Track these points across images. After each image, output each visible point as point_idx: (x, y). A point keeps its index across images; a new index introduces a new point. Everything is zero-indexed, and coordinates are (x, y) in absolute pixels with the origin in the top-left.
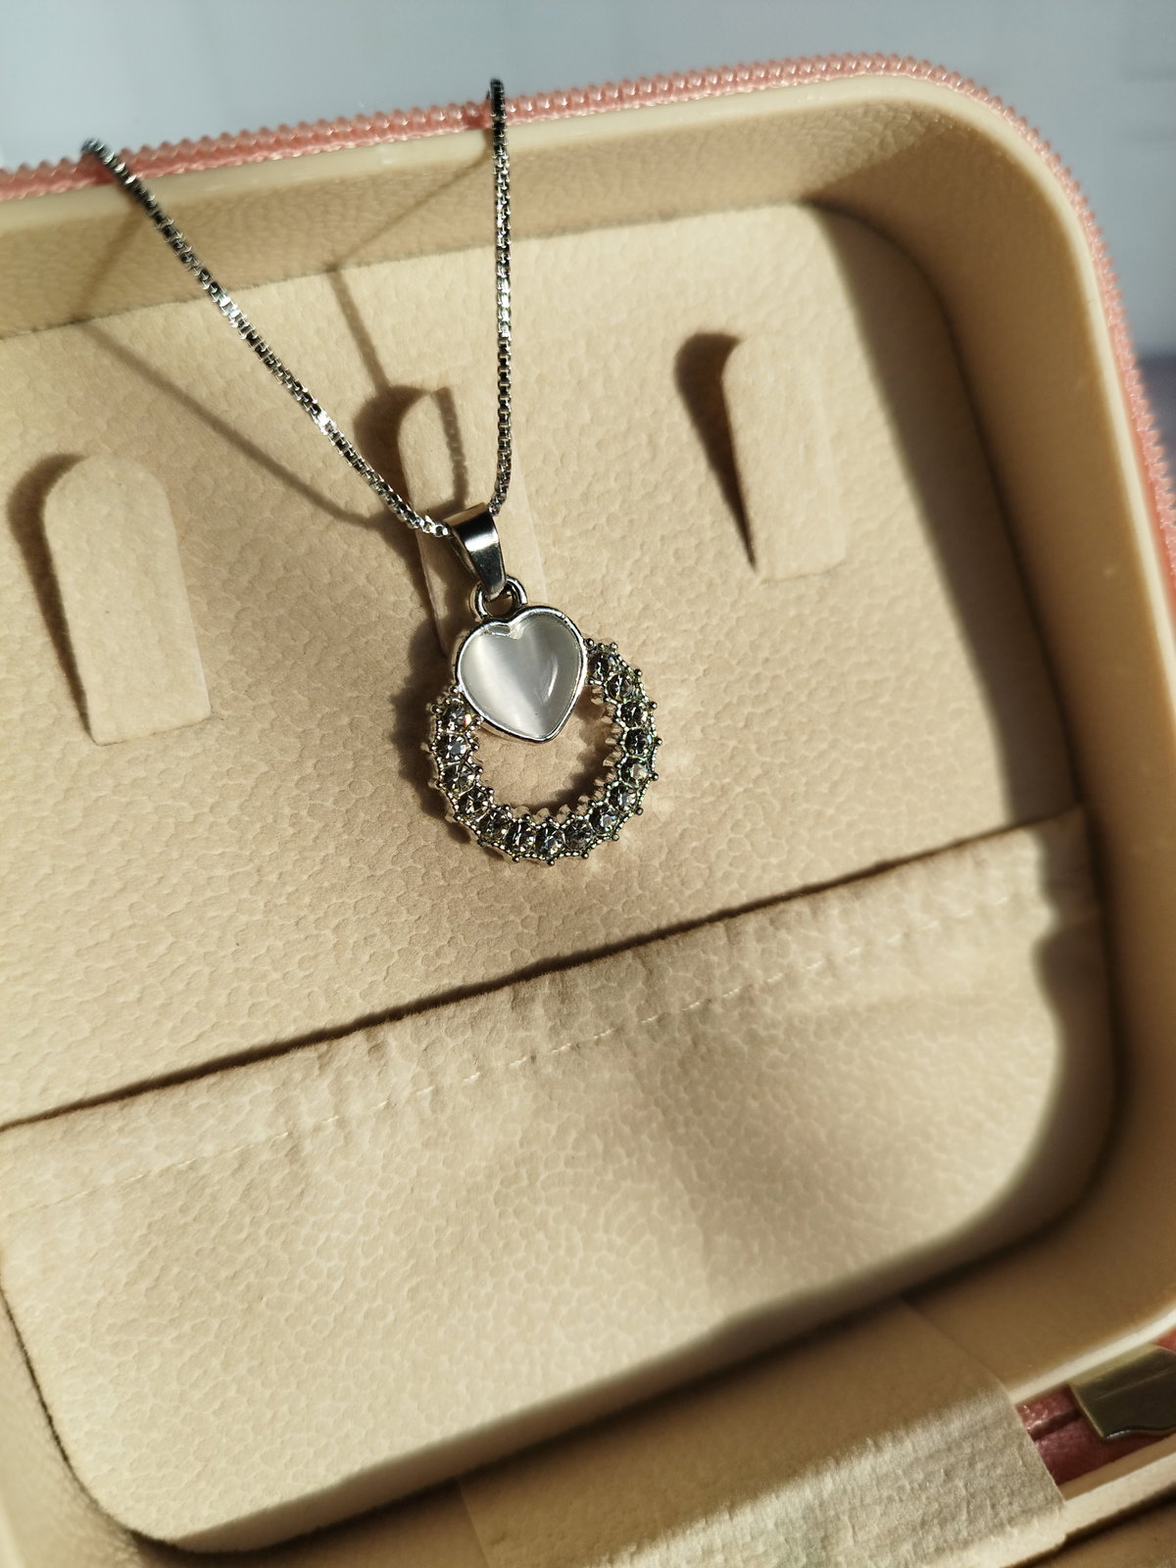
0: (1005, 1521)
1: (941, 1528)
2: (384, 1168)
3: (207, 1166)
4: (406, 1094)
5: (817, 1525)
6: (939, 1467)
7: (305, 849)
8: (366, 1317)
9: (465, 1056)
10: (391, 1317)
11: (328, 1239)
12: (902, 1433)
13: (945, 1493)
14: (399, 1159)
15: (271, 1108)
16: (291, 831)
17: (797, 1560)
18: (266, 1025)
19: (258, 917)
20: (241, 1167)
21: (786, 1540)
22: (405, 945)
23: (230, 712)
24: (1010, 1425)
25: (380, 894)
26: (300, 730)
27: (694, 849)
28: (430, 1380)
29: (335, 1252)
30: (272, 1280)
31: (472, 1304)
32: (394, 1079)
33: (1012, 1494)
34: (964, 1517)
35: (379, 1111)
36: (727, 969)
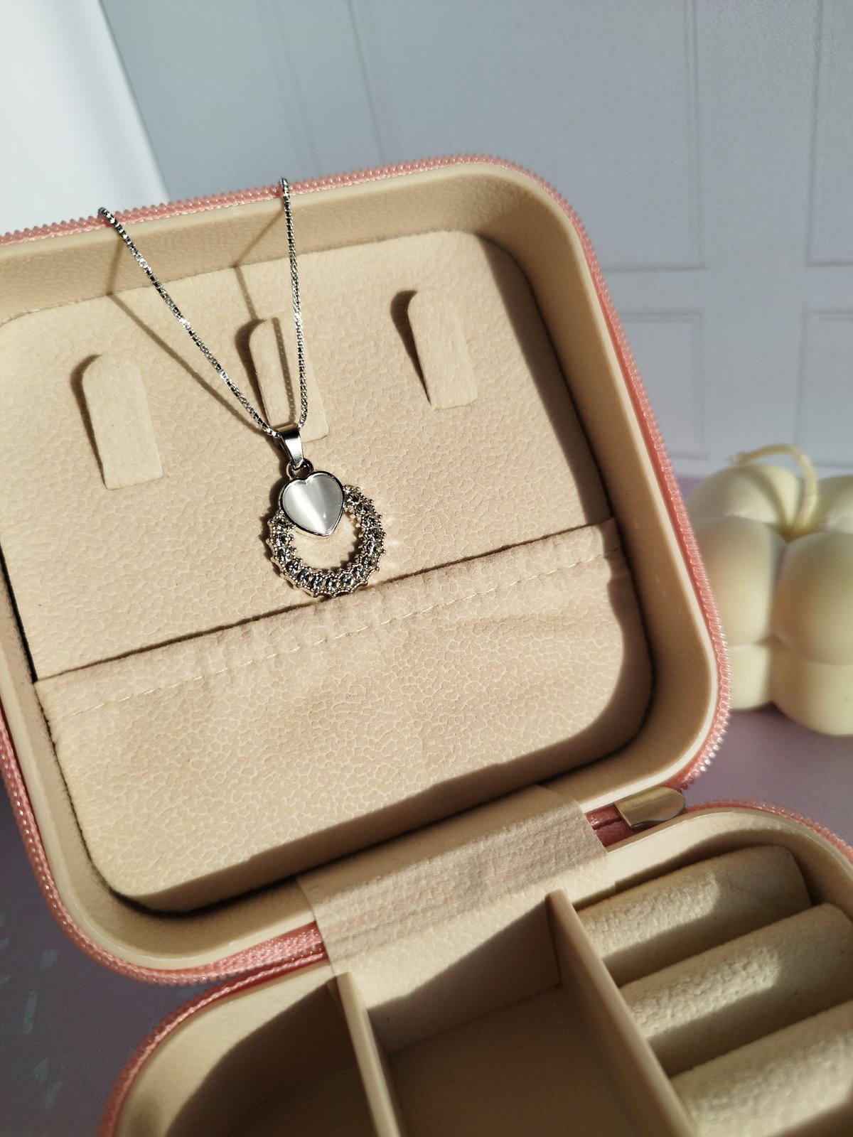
0: (575, 863)
1: (541, 867)
2: (251, 697)
3: (162, 692)
4: (262, 657)
5: (475, 867)
6: (541, 838)
7: (210, 538)
8: (243, 772)
9: (292, 637)
10: (256, 774)
11: (223, 730)
12: (521, 823)
13: (544, 851)
14: (259, 692)
15: (194, 663)
16: (203, 530)
17: (465, 883)
18: (192, 624)
19: (187, 571)
20: (179, 693)
21: (460, 874)
22: (261, 586)
23: (173, 474)
24: (579, 818)
25: (247, 561)
26: (206, 482)
27: (407, 539)
28: (277, 811)
29: (226, 737)
30: (194, 751)
31: (298, 769)
32: (255, 649)
33: (579, 850)
34: (554, 861)
35: (249, 665)
36: (424, 596)
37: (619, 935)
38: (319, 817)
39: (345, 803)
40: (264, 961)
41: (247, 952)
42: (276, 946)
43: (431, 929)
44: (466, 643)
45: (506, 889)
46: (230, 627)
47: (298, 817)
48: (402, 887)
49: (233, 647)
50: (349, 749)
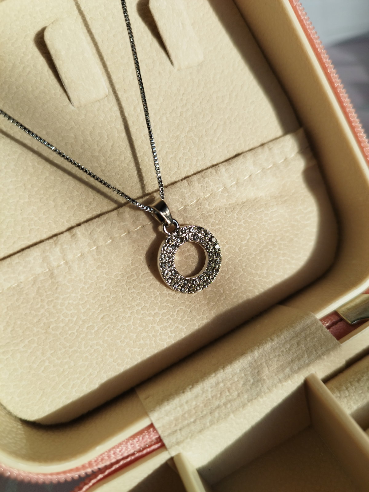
0: (321, 354)
1: (299, 361)
2: (84, 278)
3: (23, 284)
4: (87, 250)
5: (255, 368)
6: (294, 342)
7: (38, 176)
8: (87, 328)
9: (105, 234)
10: (96, 329)
11: (69, 303)
12: (280, 334)
13: (298, 350)
14: (89, 274)
15: (41, 261)
16: (33, 170)
17: (249, 381)
18: (35, 235)
19: (27, 200)
20: (34, 283)
21: (245, 375)
22: (78, 202)
24: (317, 324)
27: (171, 158)
28: (115, 350)
29: (72, 308)
30: (52, 320)
31: (124, 320)
32: (81, 245)
33: (321, 345)
34: (306, 356)
35: (79, 257)
36: (190, 194)
37: (357, 398)
38: (143, 349)
39: (159, 337)
40: (122, 455)
41: (110, 451)
42: (129, 444)
43: (232, 416)
44: (222, 221)
45: (278, 380)
46: (62, 233)
47: (129, 351)
48: (207, 391)
49: (65, 246)
50: (156, 302)
